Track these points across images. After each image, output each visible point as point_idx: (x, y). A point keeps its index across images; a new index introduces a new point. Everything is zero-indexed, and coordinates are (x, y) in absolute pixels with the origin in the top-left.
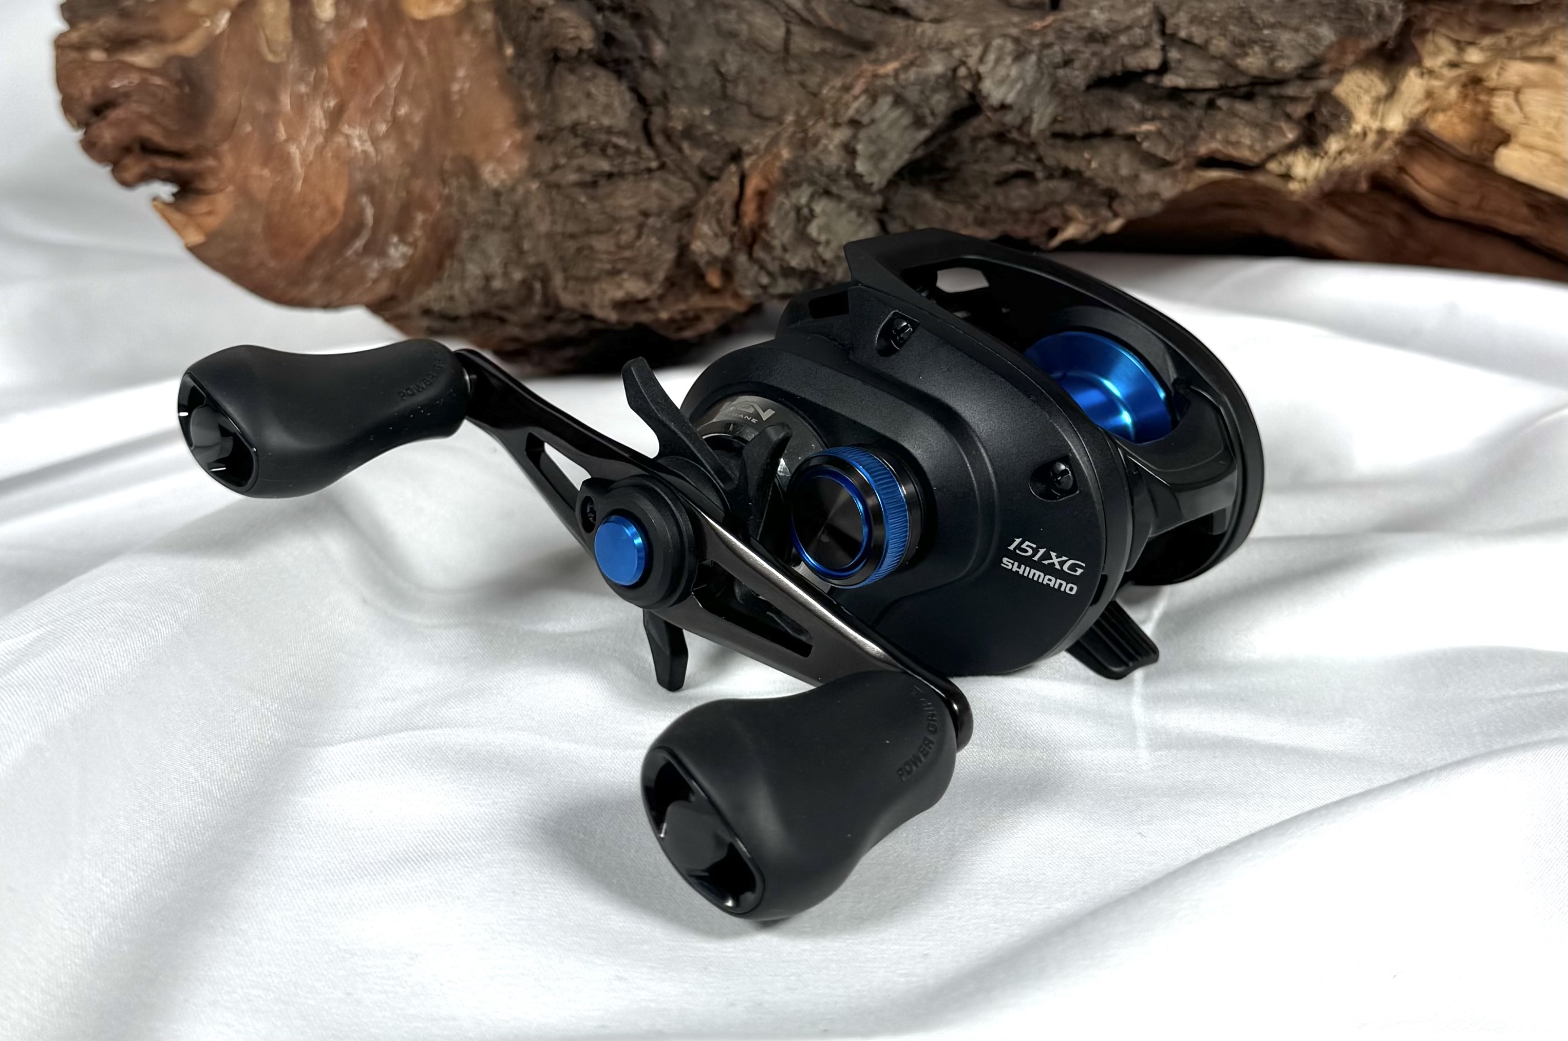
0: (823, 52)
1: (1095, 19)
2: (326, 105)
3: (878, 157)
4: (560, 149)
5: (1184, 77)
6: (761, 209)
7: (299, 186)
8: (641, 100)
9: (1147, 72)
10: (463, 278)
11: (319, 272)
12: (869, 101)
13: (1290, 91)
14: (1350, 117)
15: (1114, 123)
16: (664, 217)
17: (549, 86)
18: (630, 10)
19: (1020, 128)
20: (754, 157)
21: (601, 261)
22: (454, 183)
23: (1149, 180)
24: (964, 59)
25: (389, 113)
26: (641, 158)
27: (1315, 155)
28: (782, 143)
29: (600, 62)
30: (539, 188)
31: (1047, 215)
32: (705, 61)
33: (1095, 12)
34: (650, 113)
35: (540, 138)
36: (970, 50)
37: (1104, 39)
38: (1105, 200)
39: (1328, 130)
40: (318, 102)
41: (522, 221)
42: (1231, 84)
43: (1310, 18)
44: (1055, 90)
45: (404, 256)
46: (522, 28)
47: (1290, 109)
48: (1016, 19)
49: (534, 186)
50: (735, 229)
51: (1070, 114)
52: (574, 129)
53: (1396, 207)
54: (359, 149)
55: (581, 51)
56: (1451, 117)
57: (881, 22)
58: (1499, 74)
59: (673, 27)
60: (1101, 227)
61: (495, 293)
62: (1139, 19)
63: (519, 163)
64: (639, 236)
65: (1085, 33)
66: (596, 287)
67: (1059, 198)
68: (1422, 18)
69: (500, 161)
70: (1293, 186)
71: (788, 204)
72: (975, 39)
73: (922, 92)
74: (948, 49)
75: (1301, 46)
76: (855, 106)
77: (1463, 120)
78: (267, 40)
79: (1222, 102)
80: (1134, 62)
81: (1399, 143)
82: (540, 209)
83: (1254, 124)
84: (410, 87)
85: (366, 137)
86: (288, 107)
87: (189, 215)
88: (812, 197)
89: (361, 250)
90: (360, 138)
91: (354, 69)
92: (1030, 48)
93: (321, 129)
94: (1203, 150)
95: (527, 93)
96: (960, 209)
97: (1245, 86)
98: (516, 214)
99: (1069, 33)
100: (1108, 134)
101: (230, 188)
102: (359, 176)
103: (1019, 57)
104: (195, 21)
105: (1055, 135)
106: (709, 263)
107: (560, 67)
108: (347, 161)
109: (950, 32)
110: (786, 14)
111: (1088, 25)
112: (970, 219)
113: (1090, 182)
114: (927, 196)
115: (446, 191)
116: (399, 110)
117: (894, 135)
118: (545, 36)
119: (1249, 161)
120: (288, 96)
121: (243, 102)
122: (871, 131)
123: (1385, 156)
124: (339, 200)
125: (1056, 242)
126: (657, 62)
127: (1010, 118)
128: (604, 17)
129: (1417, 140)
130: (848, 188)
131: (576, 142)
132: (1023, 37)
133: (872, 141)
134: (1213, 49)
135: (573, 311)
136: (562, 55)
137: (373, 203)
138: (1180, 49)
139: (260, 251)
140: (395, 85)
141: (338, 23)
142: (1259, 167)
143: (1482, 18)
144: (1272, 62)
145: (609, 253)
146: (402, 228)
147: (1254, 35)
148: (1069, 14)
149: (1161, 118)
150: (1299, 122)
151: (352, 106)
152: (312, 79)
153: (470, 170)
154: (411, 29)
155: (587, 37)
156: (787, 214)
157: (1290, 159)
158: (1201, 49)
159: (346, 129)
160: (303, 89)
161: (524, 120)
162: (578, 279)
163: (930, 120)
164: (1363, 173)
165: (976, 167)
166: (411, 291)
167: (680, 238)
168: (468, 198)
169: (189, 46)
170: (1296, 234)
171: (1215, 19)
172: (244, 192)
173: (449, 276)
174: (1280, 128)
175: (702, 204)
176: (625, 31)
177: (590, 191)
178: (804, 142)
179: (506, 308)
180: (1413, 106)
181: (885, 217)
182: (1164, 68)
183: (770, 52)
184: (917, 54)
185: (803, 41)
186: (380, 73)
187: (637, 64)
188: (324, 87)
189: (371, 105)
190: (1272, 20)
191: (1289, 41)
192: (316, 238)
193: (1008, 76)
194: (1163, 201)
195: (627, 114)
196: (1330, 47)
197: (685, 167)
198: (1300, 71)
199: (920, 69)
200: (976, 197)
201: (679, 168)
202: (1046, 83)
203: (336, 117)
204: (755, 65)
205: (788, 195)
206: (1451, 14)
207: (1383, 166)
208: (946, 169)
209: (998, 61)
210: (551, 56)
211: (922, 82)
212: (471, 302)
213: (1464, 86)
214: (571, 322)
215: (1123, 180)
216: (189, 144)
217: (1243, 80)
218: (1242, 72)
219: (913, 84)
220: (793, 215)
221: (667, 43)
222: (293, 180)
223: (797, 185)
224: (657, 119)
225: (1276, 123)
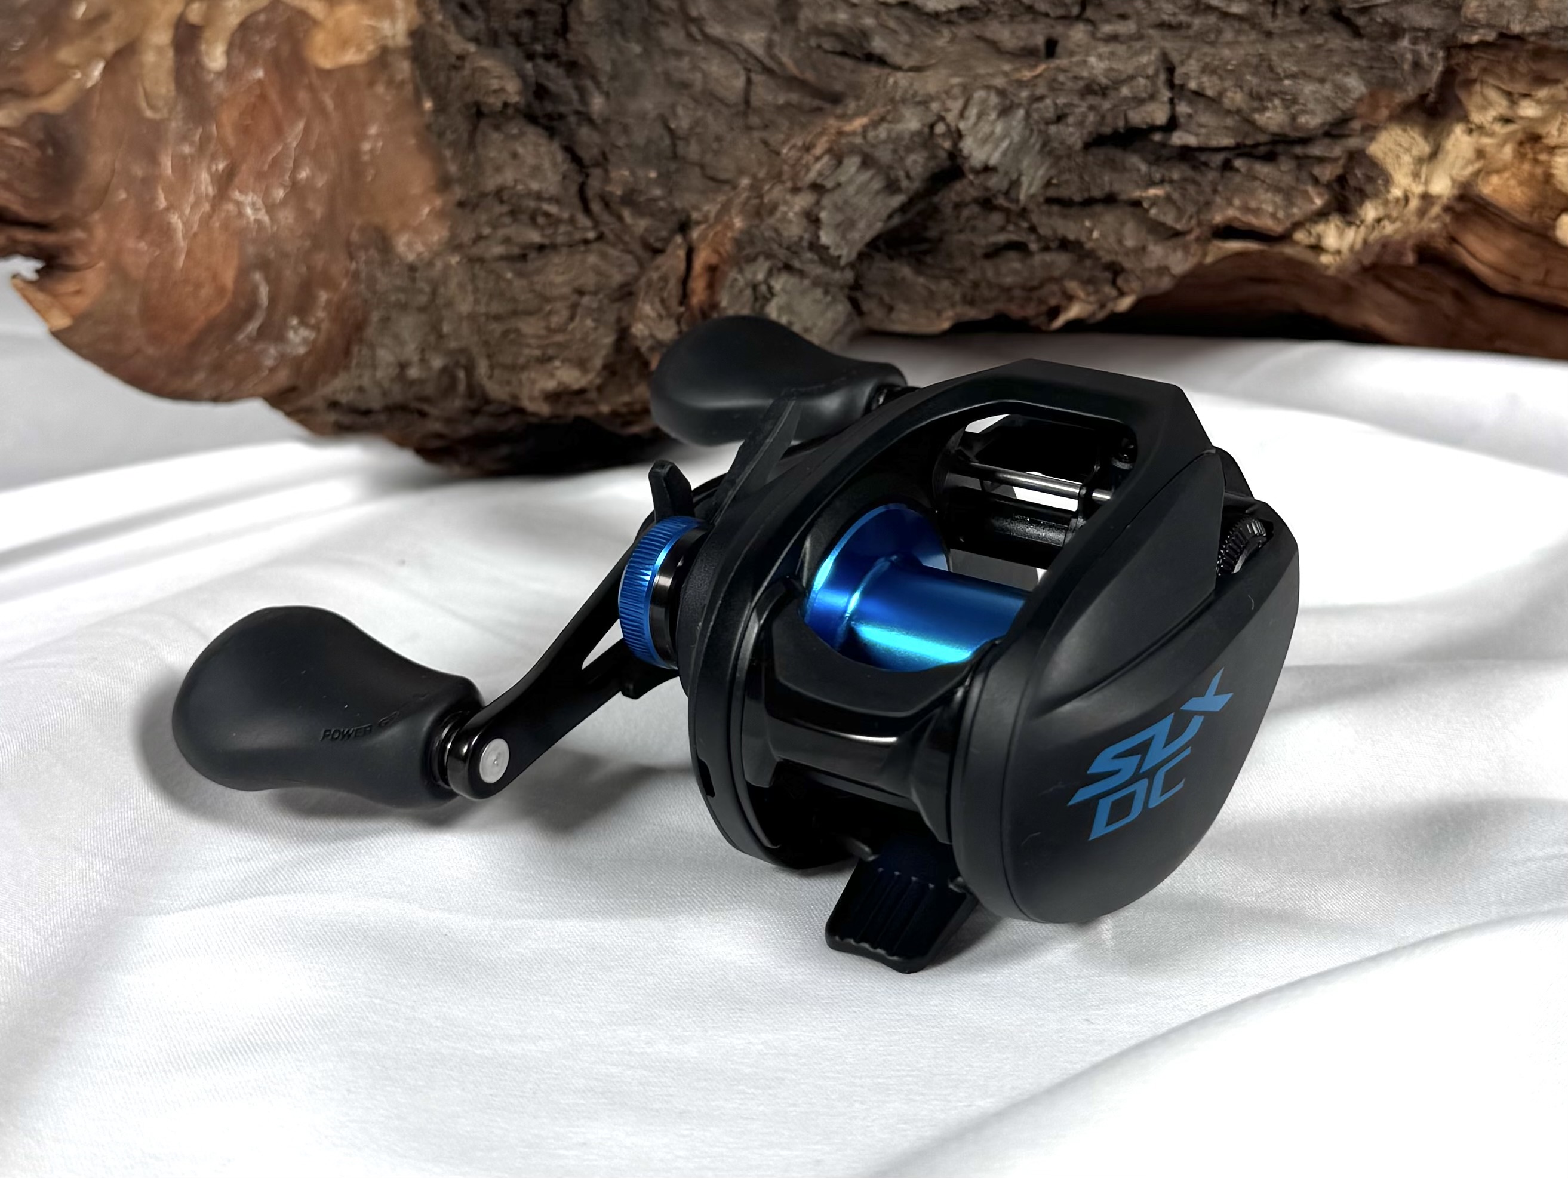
0: (788, 105)
1: (1093, 68)
2: (214, 168)
3: (845, 226)
4: (484, 218)
5: (1197, 135)
6: (711, 286)
7: (181, 261)
8: (576, 159)
9: (1153, 128)
10: (374, 367)
11: (206, 359)
12: (834, 162)
13: (1316, 150)
14: (1388, 181)
15: (1117, 187)
16: (601, 296)
17: (471, 145)
18: (564, 58)
19: (1006, 194)
20: (703, 227)
21: (529, 346)
22: (362, 256)
23: (1157, 252)
24: (943, 114)
25: (287, 178)
26: (576, 228)
27: (1350, 224)
28: (734, 212)
29: (532, 119)
30: (458, 263)
31: (1044, 292)
32: (653, 114)
33: (1092, 60)
34: (587, 175)
35: (461, 204)
36: (950, 104)
37: (1103, 92)
38: (1108, 275)
39: (1363, 195)
40: (204, 165)
41: (440, 301)
42: (1249, 142)
43: (1338, 68)
44: (1047, 149)
45: (305, 341)
46: (442, 78)
47: (1317, 171)
48: (1007, 67)
49: (454, 260)
50: (682, 309)
51: (1066, 176)
52: (499, 194)
53: (1451, 282)
54: (252, 218)
55: (506, 105)
56: (1508, 179)
57: (853, 71)
58: (1560, 130)
59: (613, 77)
60: (1110, 307)
61: (412, 383)
62: (1145, 66)
63: (438, 234)
64: (572, 318)
65: (1081, 84)
66: (524, 376)
67: (1057, 273)
68: (1467, 67)
69: (418, 231)
70: (1325, 259)
71: (741, 281)
72: (956, 91)
73: (895, 151)
74: (925, 103)
75: (1328, 98)
76: (817, 168)
77: (1521, 183)
78: (147, 95)
79: (1238, 163)
80: (1138, 117)
81: (1447, 209)
82: (461, 286)
83: (1277, 189)
84: (313, 147)
85: (259, 203)
86: (169, 171)
87: (55, 295)
88: (770, 273)
89: (254, 333)
90: (253, 204)
91: (247, 126)
92: (1017, 101)
93: (207, 195)
94: (1218, 218)
95: (448, 153)
96: (946, 285)
97: (1266, 144)
98: (434, 293)
99: (1062, 84)
100: (1110, 200)
101: (102, 264)
102: (251, 250)
103: (1005, 111)
104: (64, 73)
105: (1049, 201)
106: (652, 349)
107: (484, 124)
108: (239, 234)
109: (931, 83)
110: (746, 61)
111: (1085, 74)
112: (957, 297)
113: (1091, 254)
114: (906, 271)
115: (353, 266)
116: (300, 174)
117: (863, 201)
118: (467, 88)
119: (1271, 230)
120: (170, 158)
121: (117, 165)
122: (837, 197)
123: (1431, 225)
124: (229, 278)
125: (1059, 322)
126: (595, 117)
127: (994, 182)
128: (534, 67)
129: (1469, 206)
130: (812, 261)
131: (500, 209)
132: (1011, 89)
133: (838, 209)
134: (1227, 103)
135: (503, 403)
136: (485, 110)
137: (268, 281)
138: (1190, 103)
139: (136, 335)
140: (295, 144)
141: (230, 74)
142: (1285, 237)
143: (1535, 67)
144: (1293, 118)
145: (539, 337)
146: (302, 309)
147: (1274, 87)
148: (1062, 62)
149: (1171, 181)
150: (1328, 186)
151: (245, 171)
152: (197, 137)
153: (383, 243)
154: (316, 81)
155: (513, 90)
156: (741, 291)
157: (1320, 228)
158: (1214, 103)
159: (237, 195)
160: (187, 149)
161: (444, 184)
162: (505, 367)
163: (905, 183)
164: (1410, 243)
165: (962, 237)
166: (313, 380)
167: (619, 320)
168: (379, 274)
169: (55, 102)
170: (1338, 314)
171: (1229, 67)
172: (117, 268)
173: (358, 365)
174: (1306, 192)
175: (643, 281)
176: (559, 81)
177: (519, 265)
178: (760, 211)
179: (426, 400)
180: (1464, 167)
181: (858, 295)
182: (1172, 124)
183: (727, 105)
184: (889, 108)
185: (765, 93)
186: (279, 131)
187: (573, 119)
188: (212, 147)
189: (266, 167)
190: (1294, 69)
191: (1314, 92)
192: (201, 321)
193: (992, 133)
194: (1174, 276)
195: (559, 178)
196: (1360, 100)
197: (627, 238)
198: (1327, 127)
199: (893, 126)
200: (962, 271)
201: (619, 238)
202: (1035, 142)
203: (225, 182)
204: (710, 118)
205: (741, 271)
206: (1499, 62)
207: (1432, 236)
208: (926, 240)
209: (980, 116)
210: (474, 110)
211: (895, 140)
212: (385, 394)
213: (1521, 144)
214: (502, 415)
215: (1127, 253)
216: (54, 214)
217: (1262, 138)
218: (1262, 130)
219: (884, 142)
220: (748, 292)
221: (607, 95)
222: (174, 254)
223: (752, 259)
224: (595, 184)
225: (1302, 187)
